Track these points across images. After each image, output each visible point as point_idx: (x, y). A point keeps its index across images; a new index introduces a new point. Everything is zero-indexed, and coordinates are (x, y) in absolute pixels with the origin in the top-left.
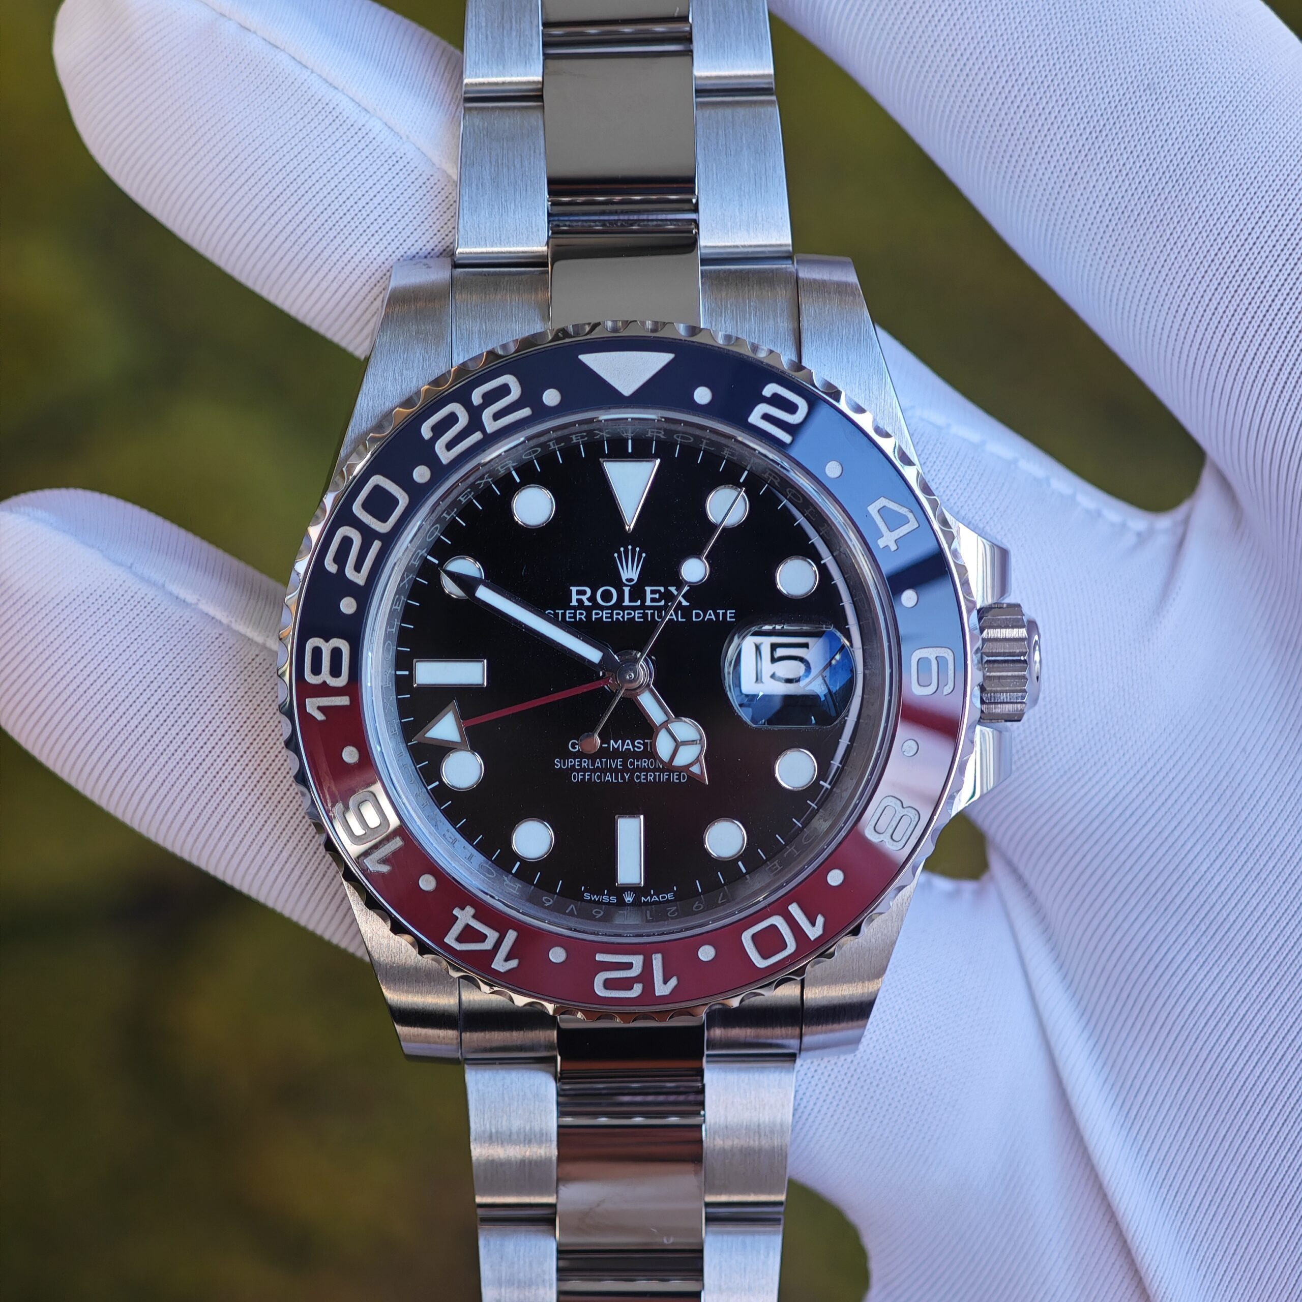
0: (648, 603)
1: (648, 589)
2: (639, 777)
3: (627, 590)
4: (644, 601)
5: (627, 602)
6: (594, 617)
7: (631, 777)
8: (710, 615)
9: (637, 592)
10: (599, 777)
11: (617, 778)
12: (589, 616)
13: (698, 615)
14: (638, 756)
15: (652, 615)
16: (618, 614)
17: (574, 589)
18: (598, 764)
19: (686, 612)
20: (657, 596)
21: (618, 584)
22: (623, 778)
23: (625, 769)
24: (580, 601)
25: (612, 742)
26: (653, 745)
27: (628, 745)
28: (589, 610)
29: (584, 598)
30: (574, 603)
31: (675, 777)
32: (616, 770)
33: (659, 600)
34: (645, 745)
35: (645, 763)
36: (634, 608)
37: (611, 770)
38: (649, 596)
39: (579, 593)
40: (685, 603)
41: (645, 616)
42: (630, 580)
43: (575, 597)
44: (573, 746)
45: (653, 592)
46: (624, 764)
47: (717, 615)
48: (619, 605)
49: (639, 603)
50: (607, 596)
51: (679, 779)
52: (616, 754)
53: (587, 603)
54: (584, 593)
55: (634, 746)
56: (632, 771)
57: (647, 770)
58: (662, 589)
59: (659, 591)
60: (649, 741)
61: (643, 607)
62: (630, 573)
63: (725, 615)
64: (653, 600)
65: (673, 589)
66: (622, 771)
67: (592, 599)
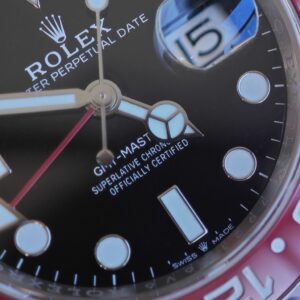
0: (84, 46)
1: (77, 37)
2: (155, 163)
3: (63, 47)
4: (79, 46)
5: (69, 55)
6: (54, 78)
7: (151, 166)
8: (130, 27)
9: (72, 44)
10: (130, 180)
11: (141, 173)
12: (50, 80)
13: (122, 33)
14: (146, 149)
15: (92, 51)
16: (68, 66)
17: (28, 69)
18: (123, 173)
19: (113, 35)
20: (86, 37)
21: (56, 47)
22: (146, 170)
23: (143, 164)
24: (37, 74)
25: (122, 152)
26: (151, 135)
27: (134, 147)
28: (47, 76)
29: (39, 70)
30: (34, 78)
31: (179, 147)
32: (138, 169)
33: (89, 40)
34: (145, 139)
35: (153, 151)
36: (77, 55)
37: (135, 171)
38: (81, 41)
39: (32, 69)
40: (108, 30)
41: (87, 55)
42: (61, 39)
43: (32, 74)
44: (98, 171)
45: (82, 37)
46: (140, 160)
47: (134, 24)
48: (65, 60)
49: (77, 50)
50: (53, 59)
51: (183, 145)
52: (130, 158)
53: (43, 73)
54: (36, 67)
55: (138, 144)
56: (149, 162)
57: (158, 154)
58: (87, 31)
59: (85, 34)
60: (146, 135)
61: (82, 51)
62: (58, 34)
63: (139, 20)
64: (85, 42)
65: (93, 26)
66: (142, 166)
67: (45, 67)
